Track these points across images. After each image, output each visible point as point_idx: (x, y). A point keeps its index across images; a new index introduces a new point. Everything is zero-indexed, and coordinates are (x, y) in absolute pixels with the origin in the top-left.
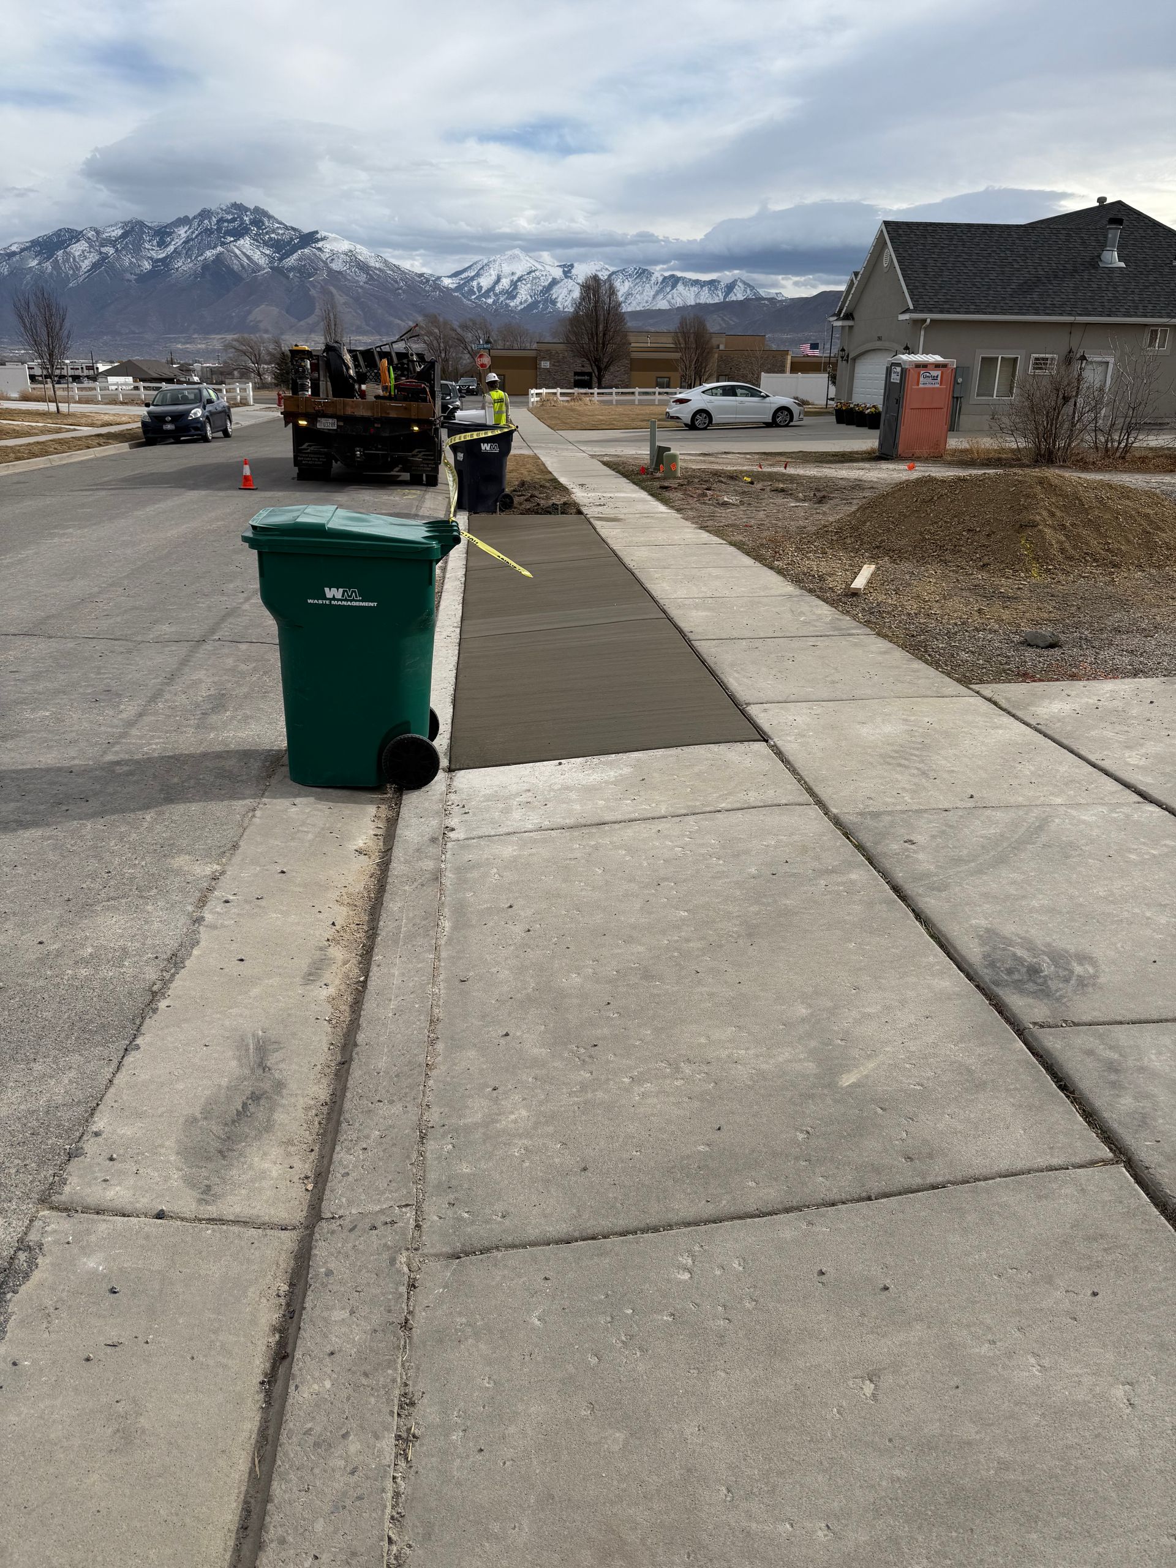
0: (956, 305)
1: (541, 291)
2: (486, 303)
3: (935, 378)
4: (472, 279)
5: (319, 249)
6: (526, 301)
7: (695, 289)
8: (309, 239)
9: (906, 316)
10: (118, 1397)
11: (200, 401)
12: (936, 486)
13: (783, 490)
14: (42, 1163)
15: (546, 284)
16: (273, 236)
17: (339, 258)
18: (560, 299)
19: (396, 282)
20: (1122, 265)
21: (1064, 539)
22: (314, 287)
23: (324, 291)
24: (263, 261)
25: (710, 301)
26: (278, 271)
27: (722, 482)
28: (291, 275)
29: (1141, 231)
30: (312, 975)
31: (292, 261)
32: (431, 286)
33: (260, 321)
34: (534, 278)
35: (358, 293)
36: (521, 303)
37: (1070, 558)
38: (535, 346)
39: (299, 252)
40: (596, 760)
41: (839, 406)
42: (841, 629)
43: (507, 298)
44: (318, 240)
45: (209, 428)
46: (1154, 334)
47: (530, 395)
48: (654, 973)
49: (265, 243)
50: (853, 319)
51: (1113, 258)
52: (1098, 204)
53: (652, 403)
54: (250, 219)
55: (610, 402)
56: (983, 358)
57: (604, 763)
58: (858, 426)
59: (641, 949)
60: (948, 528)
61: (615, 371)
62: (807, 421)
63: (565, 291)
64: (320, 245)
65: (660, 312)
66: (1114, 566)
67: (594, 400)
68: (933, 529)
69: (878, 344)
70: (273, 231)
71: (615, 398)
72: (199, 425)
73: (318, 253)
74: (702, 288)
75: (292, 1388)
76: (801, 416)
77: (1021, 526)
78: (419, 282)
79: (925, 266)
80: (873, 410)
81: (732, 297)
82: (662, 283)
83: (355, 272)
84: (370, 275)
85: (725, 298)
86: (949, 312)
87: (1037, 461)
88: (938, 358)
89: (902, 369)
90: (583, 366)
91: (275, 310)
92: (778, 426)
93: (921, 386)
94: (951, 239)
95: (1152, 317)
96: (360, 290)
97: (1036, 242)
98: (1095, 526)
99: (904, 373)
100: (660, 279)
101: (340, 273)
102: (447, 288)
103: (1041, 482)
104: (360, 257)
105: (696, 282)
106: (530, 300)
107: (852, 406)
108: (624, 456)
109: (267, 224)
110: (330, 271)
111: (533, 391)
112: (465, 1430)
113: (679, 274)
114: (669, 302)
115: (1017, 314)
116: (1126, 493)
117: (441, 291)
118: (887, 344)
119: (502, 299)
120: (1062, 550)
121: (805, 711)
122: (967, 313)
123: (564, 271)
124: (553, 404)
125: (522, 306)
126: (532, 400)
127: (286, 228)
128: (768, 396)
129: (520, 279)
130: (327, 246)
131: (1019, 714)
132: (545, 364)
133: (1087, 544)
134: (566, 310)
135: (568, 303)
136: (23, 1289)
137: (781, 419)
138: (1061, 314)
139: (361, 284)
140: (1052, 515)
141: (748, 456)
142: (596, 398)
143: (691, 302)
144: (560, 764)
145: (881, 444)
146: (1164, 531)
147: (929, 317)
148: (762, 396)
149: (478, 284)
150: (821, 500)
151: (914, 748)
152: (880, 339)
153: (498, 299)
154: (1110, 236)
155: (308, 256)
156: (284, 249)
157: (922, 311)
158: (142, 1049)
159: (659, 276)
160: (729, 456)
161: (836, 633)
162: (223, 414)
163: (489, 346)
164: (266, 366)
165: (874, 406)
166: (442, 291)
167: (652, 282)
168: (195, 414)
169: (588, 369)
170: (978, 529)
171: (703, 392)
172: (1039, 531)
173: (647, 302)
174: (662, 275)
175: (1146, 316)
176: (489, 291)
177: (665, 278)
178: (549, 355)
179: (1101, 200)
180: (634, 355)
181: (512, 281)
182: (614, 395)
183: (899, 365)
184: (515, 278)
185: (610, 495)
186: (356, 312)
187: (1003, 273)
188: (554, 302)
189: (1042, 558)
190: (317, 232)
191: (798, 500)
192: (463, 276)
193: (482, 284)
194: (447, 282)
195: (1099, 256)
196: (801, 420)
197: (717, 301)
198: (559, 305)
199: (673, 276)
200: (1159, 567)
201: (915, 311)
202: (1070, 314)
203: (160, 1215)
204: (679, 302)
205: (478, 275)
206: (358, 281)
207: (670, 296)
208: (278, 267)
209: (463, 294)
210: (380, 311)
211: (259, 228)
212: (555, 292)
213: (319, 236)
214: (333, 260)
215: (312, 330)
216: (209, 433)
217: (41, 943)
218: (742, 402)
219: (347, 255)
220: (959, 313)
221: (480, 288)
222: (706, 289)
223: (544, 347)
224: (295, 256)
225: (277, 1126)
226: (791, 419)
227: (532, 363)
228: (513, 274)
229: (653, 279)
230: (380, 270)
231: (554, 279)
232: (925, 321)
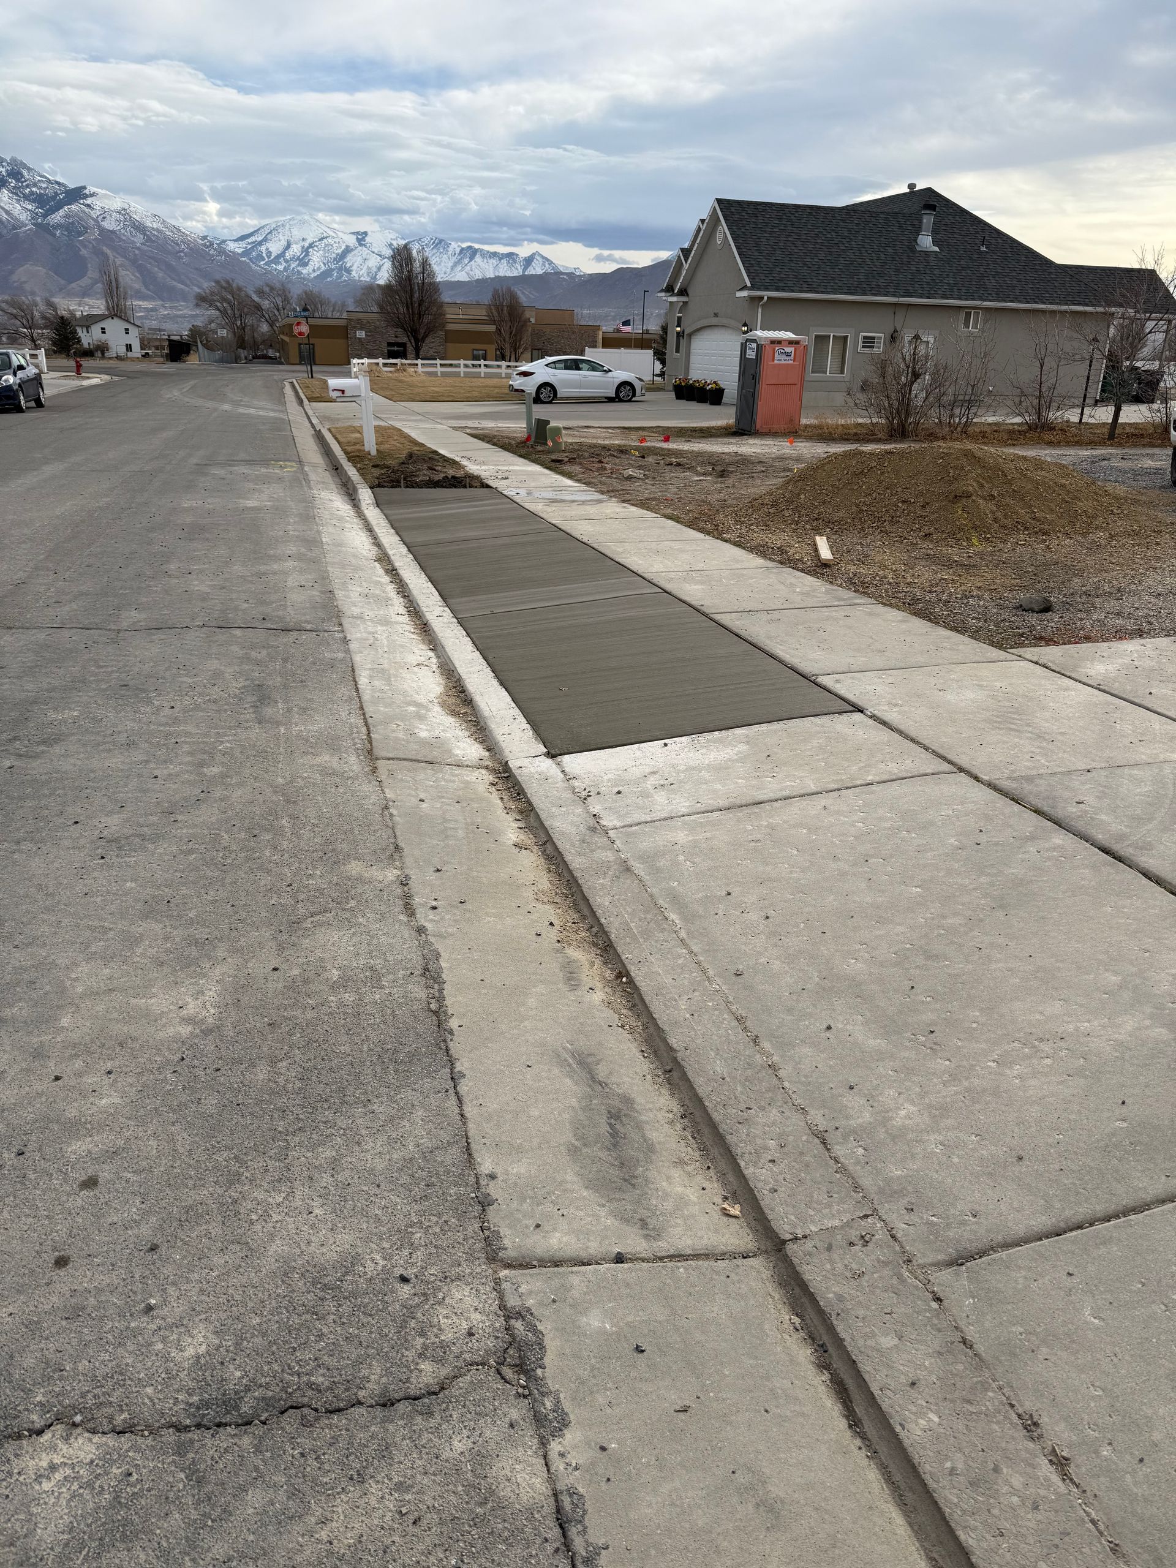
0: (790, 284)
1: (335, 259)
2: (276, 269)
3: (788, 355)
4: (260, 243)
5: (88, 206)
6: (319, 268)
7: (494, 261)
8: (77, 194)
9: (745, 293)
10: (732, 1468)
11: (10, 367)
12: (865, 458)
13: (679, 465)
14: (461, 1216)
15: (340, 251)
16: (34, 189)
17: (111, 216)
18: (354, 268)
19: (177, 244)
20: (937, 249)
21: (995, 509)
22: (85, 247)
23: (97, 252)
24: (24, 217)
25: (509, 274)
26: (43, 229)
27: (614, 456)
28: (58, 233)
29: (950, 217)
30: (571, 978)
31: (58, 217)
32: (215, 250)
33: (25, 282)
34: (326, 245)
35: (135, 255)
36: (314, 271)
37: (1004, 527)
38: (345, 315)
39: (66, 208)
40: (702, 738)
41: (678, 382)
42: (844, 600)
43: (298, 265)
44: (86, 197)
45: (22, 398)
46: (968, 315)
47: (352, 365)
48: (935, 952)
49: (26, 197)
50: (688, 295)
51: (926, 242)
52: (908, 190)
53: (477, 376)
54: (7, 171)
55: (434, 374)
56: (816, 336)
57: (716, 741)
58: (699, 401)
59: (900, 929)
60: (883, 500)
61: (432, 343)
62: (649, 396)
63: (359, 260)
64: (89, 201)
65: (459, 284)
66: (1044, 534)
67: (419, 370)
68: (868, 500)
69: (714, 321)
70: (35, 185)
71: (439, 369)
72: (12, 394)
73: (86, 209)
74: (500, 260)
75: (898, 1429)
76: (643, 392)
77: (956, 497)
78: (202, 245)
79: (758, 245)
80: (714, 386)
81: (530, 271)
82: (459, 254)
83: (131, 232)
84: (147, 236)
85: (525, 270)
86: (784, 290)
87: (891, 436)
88: (789, 335)
89: (758, 345)
90: (396, 337)
91: (41, 270)
92: (621, 401)
93: (776, 362)
94: (780, 219)
95: (966, 299)
96: (137, 252)
97: (858, 224)
98: (1018, 495)
99: (760, 349)
100: (458, 250)
101: (113, 232)
102: (233, 252)
103: (967, 454)
104: (135, 216)
105: (494, 255)
106: (323, 268)
107: (691, 382)
108: (486, 429)
109: (27, 177)
110: (102, 230)
111: (355, 361)
112: (1110, 1444)
113: (477, 246)
114: (468, 274)
115: (846, 294)
116: (1040, 465)
117: (227, 255)
118: (725, 321)
119: (293, 266)
120: (996, 520)
121: (877, 680)
122: (801, 291)
123: (357, 238)
124: (377, 374)
125: (316, 274)
126: (355, 370)
127: (50, 182)
128: (610, 371)
129: (311, 246)
130: (97, 203)
131: (1073, 675)
132: (361, 334)
133: (1017, 513)
134: (362, 279)
135: (364, 272)
136: (547, 1361)
137: (625, 393)
138: (886, 295)
139: (138, 245)
140: (982, 486)
141: (610, 431)
142: (420, 369)
143: (490, 274)
144: (666, 745)
145: (738, 420)
146: (1080, 500)
147: (766, 294)
148: (605, 371)
149: (267, 249)
150: (723, 474)
151: (1010, 713)
152: (716, 315)
153: (289, 266)
154: (925, 221)
155: (76, 213)
156: (48, 204)
157: (759, 289)
158: (468, 1076)
159: (456, 246)
160: (591, 430)
161: (842, 603)
162: (35, 382)
163: (306, 313)
164: (40, 331)
165: (715, 382)
166: (229, 256)
167: (450, 253)
168: (6, 381)
169: (405, 340)
170: (912, 501)
171: (547, 365)
172: (974, 501)
173: (445, 273)
174: (459, 246)
175: (960, 299)
176: (278, 257)
177: (462, 250)
178: (361, 325)
179: (911, 186)
180: (450, 327)
181: (303, 247)
182: (438, 366)
183: (754, 341)
184: (306, 245)
185: (506, 468)
186: (133, 275)
187: (831, 254)
188: (348, 271)
189: (980, 529)
190: (85, 188)
191: (698, 474)
192: (250, 240)
193: (271, 249)
194: (232, 246)
195: (915, 241)
196: (643, 395)
197: (515, 274)
198: (354, 273)
199: (470, 247)
200: (1083, 534)
201: (752, 288)
202: (894, 296)
203: (619, 1259)
204: (478, 275)
205: (265, 240)
206: (134, 242)
207: (468, 268)
208: (41, 224)
209: (250, 259)
210: (160, 275)
211: (18, 180)
212: (349, 260)
213: (87, 192)
214: (104, 218)
215: (85, 293)
216: (22, 402)
217: (275, 969)
218: (585, 376)
219: (120, 213)
220: (793, 291)
221: (269, 254)
222: (504, 261)
223: (354, 316)
224: (61, 212)
225: (658, 1146)
226: (634, 395)
227: (342, 332)
228: (303, 240)
229: (450, 249)
230: (158, 230)
231: (347, 247)
232: (762, 298)
